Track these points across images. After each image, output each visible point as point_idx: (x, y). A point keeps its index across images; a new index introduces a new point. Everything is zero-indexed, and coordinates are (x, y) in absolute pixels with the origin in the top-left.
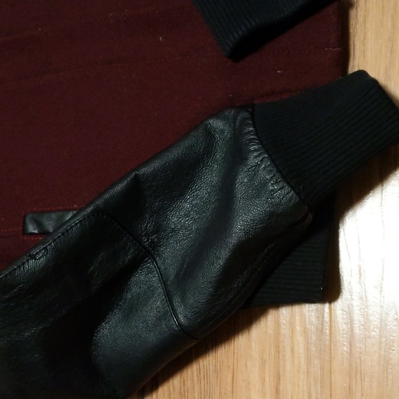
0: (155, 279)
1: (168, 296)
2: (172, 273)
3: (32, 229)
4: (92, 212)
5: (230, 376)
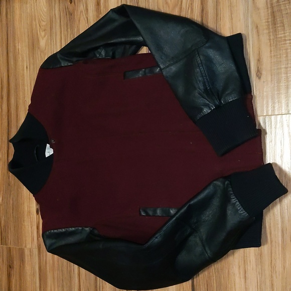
0: (198, 240)
1: (204, 246)
2: (204, 237)
3: (143, 214)
4: (175, 220)
5: (227, 271)
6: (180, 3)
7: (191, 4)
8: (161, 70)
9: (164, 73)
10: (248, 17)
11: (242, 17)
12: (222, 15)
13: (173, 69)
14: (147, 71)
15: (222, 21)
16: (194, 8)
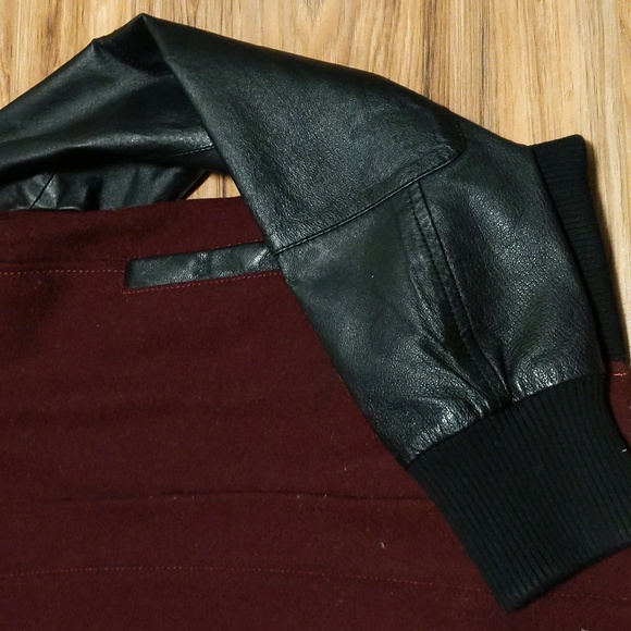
6: (344, 32)
7: (388, 37)
8: (274, 254)
9: (286, 268)
10: (602, 82)
11: (579, 82)
12: (501, 75)
13: (324, 252)
14: (217, 258)
15: (501, 94)
16: (398, 48)
